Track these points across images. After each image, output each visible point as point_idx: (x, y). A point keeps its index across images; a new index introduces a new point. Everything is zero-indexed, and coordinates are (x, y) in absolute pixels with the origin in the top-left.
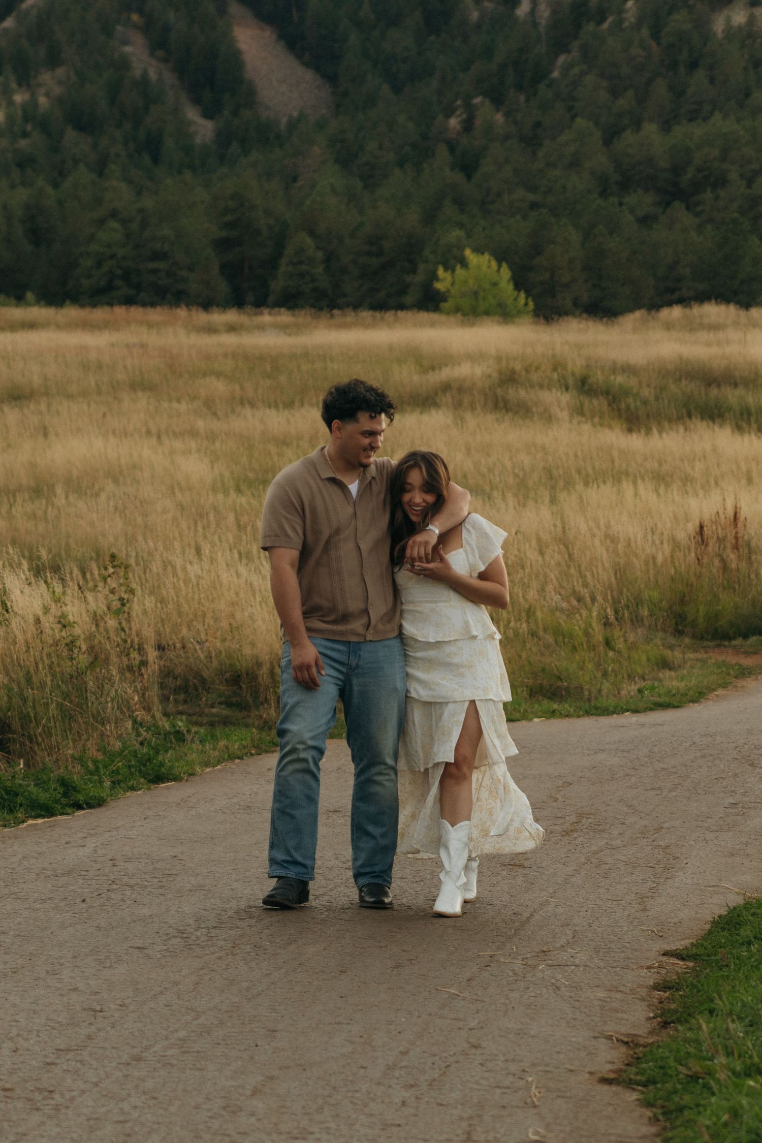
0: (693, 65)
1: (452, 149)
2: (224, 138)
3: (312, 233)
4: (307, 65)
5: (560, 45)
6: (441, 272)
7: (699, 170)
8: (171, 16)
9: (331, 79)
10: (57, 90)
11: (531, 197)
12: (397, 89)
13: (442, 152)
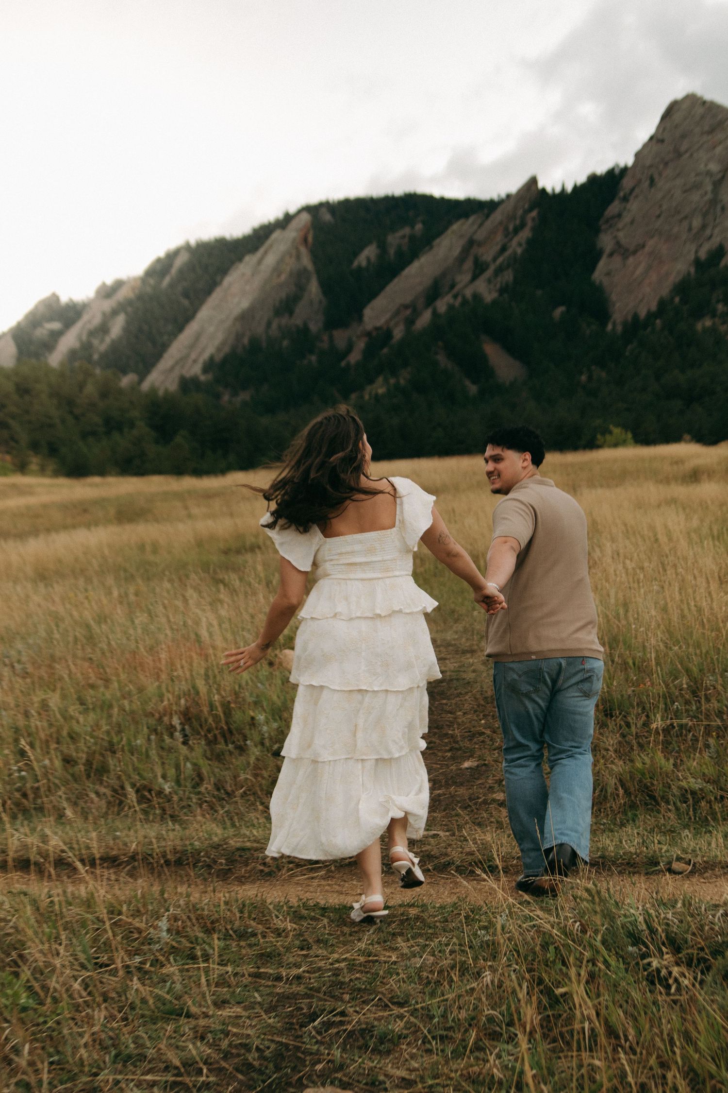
0: (689, 345)
4: (516, 358)
5: (628, 342)
6: (600, 437)
7: (702, 388)
8: (456, 341)
9: (527, 363)
12: (557, 365)
13: (581, 389)
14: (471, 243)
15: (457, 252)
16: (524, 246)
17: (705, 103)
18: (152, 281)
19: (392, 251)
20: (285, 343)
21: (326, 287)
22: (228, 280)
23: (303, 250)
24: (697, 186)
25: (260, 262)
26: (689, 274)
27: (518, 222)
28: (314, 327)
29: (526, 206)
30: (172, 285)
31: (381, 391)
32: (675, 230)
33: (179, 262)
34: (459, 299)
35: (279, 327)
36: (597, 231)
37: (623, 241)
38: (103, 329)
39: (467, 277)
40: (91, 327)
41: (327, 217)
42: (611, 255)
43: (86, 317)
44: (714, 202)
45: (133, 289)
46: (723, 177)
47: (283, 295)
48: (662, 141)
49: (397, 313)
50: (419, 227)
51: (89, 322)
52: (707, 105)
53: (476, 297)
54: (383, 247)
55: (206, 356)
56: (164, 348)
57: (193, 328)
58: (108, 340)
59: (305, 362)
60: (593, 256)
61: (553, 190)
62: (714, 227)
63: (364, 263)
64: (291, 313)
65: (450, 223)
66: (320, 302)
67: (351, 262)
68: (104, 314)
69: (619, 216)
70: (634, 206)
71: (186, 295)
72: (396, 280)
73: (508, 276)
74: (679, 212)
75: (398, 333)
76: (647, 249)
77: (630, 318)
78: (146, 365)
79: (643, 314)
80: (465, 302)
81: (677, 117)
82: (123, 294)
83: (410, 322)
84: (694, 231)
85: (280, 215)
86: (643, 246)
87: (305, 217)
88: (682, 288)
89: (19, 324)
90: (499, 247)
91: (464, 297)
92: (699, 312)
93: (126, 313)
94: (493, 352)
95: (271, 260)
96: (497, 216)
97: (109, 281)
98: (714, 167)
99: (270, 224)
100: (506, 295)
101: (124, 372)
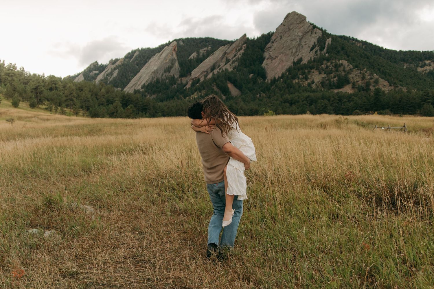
0: (291, 87)
1: (258, 99)
2: (227, 99)
3: (242, 109)
4: (238, 89)
5: (272, 85)
6: (265, 113)
7: (295, 100)
8: (219, 83)
9: (241, 91)
10: (204, 93)
11: (271, 105)
12: (250, 92)
13: (257, 99)
14: (225, 53)
15: (221, 56)
16: (242, 55)
17: (298, 14)
18: (127, 60)
19: (201, 55)
20: (167, 81)
21: (181, 64)
22: (151, 60)
23: (174, 53)
24: (295, 39)
25: (160, 56)
26: (291, 66)
27: (240, 48)
28: (176, 77)
29: (243, 43)
30: (133, 62)
31: (196, 97)
32: (288, 52)
33: (136, 54)
34: (221, 70)
35: (165, 76)
36: (264, 52)
37: (272, 55)
38: (111, 74)
39: (224, 64)
40: (107, 73)
41: (182, 43)
42: (268, 59)
43: (106, 70)
44: (299, 44)
45: (121, 62)
46: (303, 37)
47: (167, 66)
48: (285, 25)
49: (202, 73)
50: (210, 47)
51: (107, 71)
52: (299, 15)
53: (226, 69)
54: (198, 53)
55: (143, 83)
56: (130, 80)
57: (139, 75)
58: (113, 77)
59: (173, 87)
60: (262, 59)
61: (251, 38)
62: (299, 52)
63: (192, 58)
64: (169, 72)
65: (219, 47)
66: (178, 69)
67: (189, 58)
68: (112, 69)
69: (271, 47)
70: (275, 44)
71: (137, 65)
72: (202, 63)
73: (236, 64)
74: (289, 47)
75: (202, 80)
76: (279, 58)
77: (273, 78)
78: (124, 85)
79: (277, 77)
80: (223, 71)
81: (289, 18)
82: (118, 63)
83: (206, 76)
84: (293, 53)
85: (167, 42)
86: (278, 57)
87: (175, 43)
88: (289, 70)
89: (85, 70)
90: (234, 55)
91: (222, 69)
92: (294, 78)
93: (119, 69)
94: (230, 86)
95: (164, 55)
96: (234, 45)
97: (114, 59)
98: (300, 34)
99: (164, 44)
100: (235, 70)
101: (117, 87)
